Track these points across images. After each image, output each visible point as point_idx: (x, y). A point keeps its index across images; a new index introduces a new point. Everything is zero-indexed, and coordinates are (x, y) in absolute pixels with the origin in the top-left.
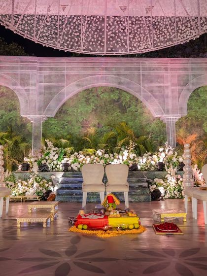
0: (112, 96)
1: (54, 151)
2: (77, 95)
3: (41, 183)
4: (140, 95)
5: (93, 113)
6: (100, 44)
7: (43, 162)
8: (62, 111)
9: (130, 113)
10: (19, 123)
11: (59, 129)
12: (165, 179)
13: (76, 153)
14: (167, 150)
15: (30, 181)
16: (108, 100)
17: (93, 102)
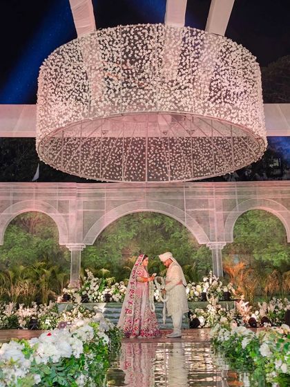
0: (154, 221)
1: (94, 281)
2: (117, 221)
3: (85, 313)
4: (184, 221)
5: (135, 240)
6: (141, 173)
7: (84, 293)
8: (101, 239)
9: (174, 240)
10: (56, 252)
11: (98, 258)
12: (205, 309)
13: (117, 284)
14: (211, 280)
15: (74, 312)
16: (150, 226)
17: (134, 228)
